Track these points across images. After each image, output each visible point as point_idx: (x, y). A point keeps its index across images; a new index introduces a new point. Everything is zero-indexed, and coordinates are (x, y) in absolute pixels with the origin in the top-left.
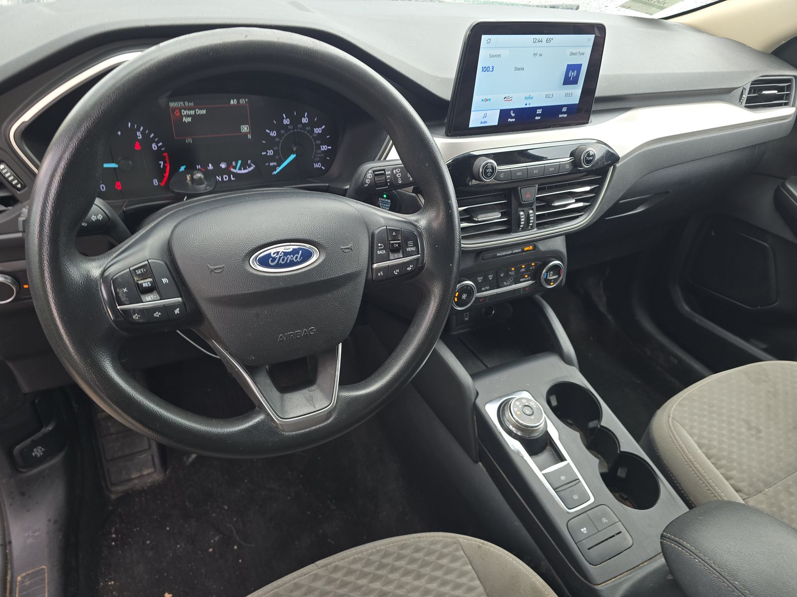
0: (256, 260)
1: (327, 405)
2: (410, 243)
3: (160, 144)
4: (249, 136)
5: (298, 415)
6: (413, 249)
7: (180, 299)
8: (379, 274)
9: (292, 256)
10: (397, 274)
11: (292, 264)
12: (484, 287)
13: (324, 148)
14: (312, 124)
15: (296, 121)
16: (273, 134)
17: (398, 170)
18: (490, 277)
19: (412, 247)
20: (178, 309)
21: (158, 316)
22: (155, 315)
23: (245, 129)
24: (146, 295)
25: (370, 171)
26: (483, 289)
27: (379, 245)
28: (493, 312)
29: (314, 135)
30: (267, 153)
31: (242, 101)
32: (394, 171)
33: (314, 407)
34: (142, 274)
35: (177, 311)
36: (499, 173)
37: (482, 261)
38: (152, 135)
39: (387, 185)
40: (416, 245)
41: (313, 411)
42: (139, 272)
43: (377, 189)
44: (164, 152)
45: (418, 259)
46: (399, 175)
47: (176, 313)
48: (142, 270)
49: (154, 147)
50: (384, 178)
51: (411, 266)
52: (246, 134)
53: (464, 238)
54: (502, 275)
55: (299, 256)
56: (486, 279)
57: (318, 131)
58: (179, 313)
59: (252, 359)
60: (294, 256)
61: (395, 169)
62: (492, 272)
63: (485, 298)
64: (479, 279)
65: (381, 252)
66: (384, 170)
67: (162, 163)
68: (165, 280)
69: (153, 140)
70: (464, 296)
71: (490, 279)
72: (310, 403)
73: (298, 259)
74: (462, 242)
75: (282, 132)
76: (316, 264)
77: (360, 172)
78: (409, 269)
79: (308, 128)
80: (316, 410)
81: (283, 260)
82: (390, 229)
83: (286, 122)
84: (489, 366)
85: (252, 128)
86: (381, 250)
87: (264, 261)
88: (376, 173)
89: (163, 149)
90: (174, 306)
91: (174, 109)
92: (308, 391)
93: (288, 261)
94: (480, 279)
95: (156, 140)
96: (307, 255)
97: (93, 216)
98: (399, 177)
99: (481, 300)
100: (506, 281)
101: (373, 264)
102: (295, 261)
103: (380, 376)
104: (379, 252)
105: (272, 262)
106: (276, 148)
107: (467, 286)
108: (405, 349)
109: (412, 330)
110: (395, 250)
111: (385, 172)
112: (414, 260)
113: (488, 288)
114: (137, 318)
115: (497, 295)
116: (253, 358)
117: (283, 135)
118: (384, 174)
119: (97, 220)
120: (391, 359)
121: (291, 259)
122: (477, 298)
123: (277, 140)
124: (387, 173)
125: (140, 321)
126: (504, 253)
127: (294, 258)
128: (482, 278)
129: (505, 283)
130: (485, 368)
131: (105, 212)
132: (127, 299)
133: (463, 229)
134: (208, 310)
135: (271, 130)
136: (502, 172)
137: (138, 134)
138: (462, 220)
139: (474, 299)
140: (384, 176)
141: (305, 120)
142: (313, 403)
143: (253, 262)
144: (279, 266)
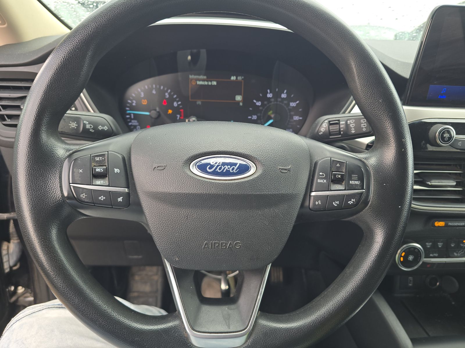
0: (196, 165)
1: (242, 329)
2: (354, 176)
3: (180, 103)
4: (241, 104)
5: (210, 331)
6: (357, 183)
7: (126, 190)
8: (317, 203)
9: (229, 167)
10: (336, 205)
11: (228, 173)
12: (433, 253)
13: (296, 118)
14: (289, 99)
15: (277, 95)
16: (259, 104)
17: (353, 121)
18: (440, 245)
19: (356, 180)
20: (121, 198)
21: (102, 200)
22: (100, 198)
23: (239, 98)
24: (97, 180)
25: (326, 121)
26: (431, 255)
27: (321, 174)
28: (438, 284)
29: (289, 108)
30: (252, 117)
31: (240, 78)
32: (349, 122)
33: (229, 327)
34: (100, 161)
35: (120, 199)
36: (457, 140)
37: (432, 227)
38: (175, 96)
39: (340, 134)
40: (361, 179)
41: (226, 331)
42: (97, 159)
43: (331, 137)
44: (181, 108)
45: (361, 194)
46: (353, 126)
47: (119, 200)
48: (101, 158)
49: (175, 104)
50: (338, 127)
51: (352, 200)
52: (238, 102)
53: (415, 199)
54: (453, 246)
55: (236, 168)
56: (435, 246)
57: (293, 104)
58: (121, 201)
59: (175, 260)
60: (231, 167)
61: (349, 120)
62: (441, 240)
63: (433, 264)
64: (427, 244)
65: (321, 181)
66: (339, 120)
67: (178, 116)
68: (117, 170)
69: (175, 100)
70: (411, 258)
71: (440, 246)
72: (226, 321)
73: (234, 171)
74: (413, 202)
75: (266, 103)
76: (251, 178)
77: (316, 122)
78: (350, 202)
79: (286, 102)
80: (229, 330)
81: (220, 169)
82: (333, 161)
83: (269, 95)
84: (430, 334)
85: (244, 98)
86: (322, 179)
87: (203, 168)
88: (331, 122)
89: (181, 106)
90: (119, 194)
91: (192, 80)
92: (228, 308)
93: (224, 171)
94: (429, 245)
95: (178, 99)
96: (244, 169)
97: (100, 126)
98: (352, 127)
99: (428, 266)
100: (457, 251)
101: (311, 191)
102: (231, 171)
103: (306, 314)
104: (319, 181)
105: (209, 168)
106: (259, 115)
107: (415, 248)
108: (337, 291)
109: (347, 270)
110: (338, 181)
111: (339, 123)
112: (358, 194)
113: (436, 255)
114: (84, 197)
115: (446, 264)
116: (177, 259)
117: (266, 105)
118: (338, 124)
119: (103, 130)
120: (320, 298)
121: (228, 169)
122: (424, 263)
123: (261, 108)
124: (341, 123)
125: (86, 201)
126: (456, 224)
127: (231, 169)
128: (431, 244)
129: (455, 254)
130: (426, 336)
131: (111, 126)
132: (80, 179)
133: (415, 191)
134: (146, 203)
135: (258, 101)
136: (460, 141)
137: (167, 94)
138: (416, 183)
139: (421, 263)
140: (338, 125)
141: (284, 96)
142: (229, 322)
143: (193, 166)
144: (215, 173)
